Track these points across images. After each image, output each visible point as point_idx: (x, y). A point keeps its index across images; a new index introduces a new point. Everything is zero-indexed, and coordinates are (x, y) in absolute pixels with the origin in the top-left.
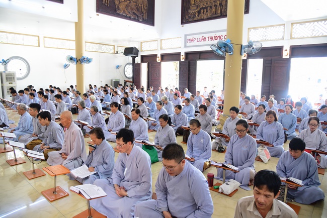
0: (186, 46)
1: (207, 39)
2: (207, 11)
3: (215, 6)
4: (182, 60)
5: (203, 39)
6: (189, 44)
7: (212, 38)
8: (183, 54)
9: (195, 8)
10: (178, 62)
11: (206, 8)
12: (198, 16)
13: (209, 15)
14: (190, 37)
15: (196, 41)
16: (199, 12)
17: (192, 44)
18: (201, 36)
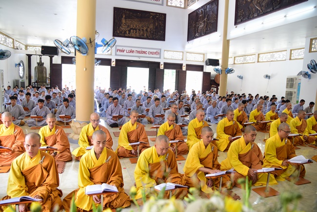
0: (116, 55)
1: (135, 52)
2: (136, 32)
3: (143, 30)
4: (112, 65)
5: (132, 52)
6: (118, 53)
7: (139, 52)
8: (113, 60)
9: (127, 27)
10: (109, 67)
11: (136, 29)
12: (129, 33)
13: (138, 35)
14: (121, 48)
15: (125, 52)
16: (129, 31)
17: (122, 53)
18: (130, 49)
